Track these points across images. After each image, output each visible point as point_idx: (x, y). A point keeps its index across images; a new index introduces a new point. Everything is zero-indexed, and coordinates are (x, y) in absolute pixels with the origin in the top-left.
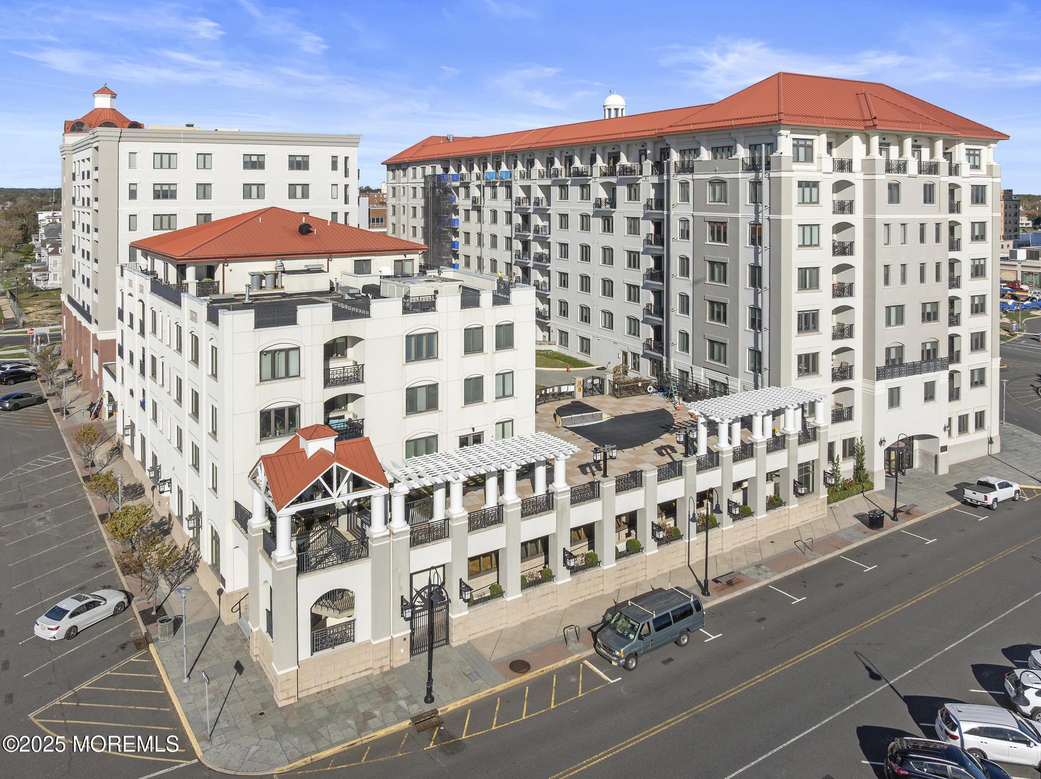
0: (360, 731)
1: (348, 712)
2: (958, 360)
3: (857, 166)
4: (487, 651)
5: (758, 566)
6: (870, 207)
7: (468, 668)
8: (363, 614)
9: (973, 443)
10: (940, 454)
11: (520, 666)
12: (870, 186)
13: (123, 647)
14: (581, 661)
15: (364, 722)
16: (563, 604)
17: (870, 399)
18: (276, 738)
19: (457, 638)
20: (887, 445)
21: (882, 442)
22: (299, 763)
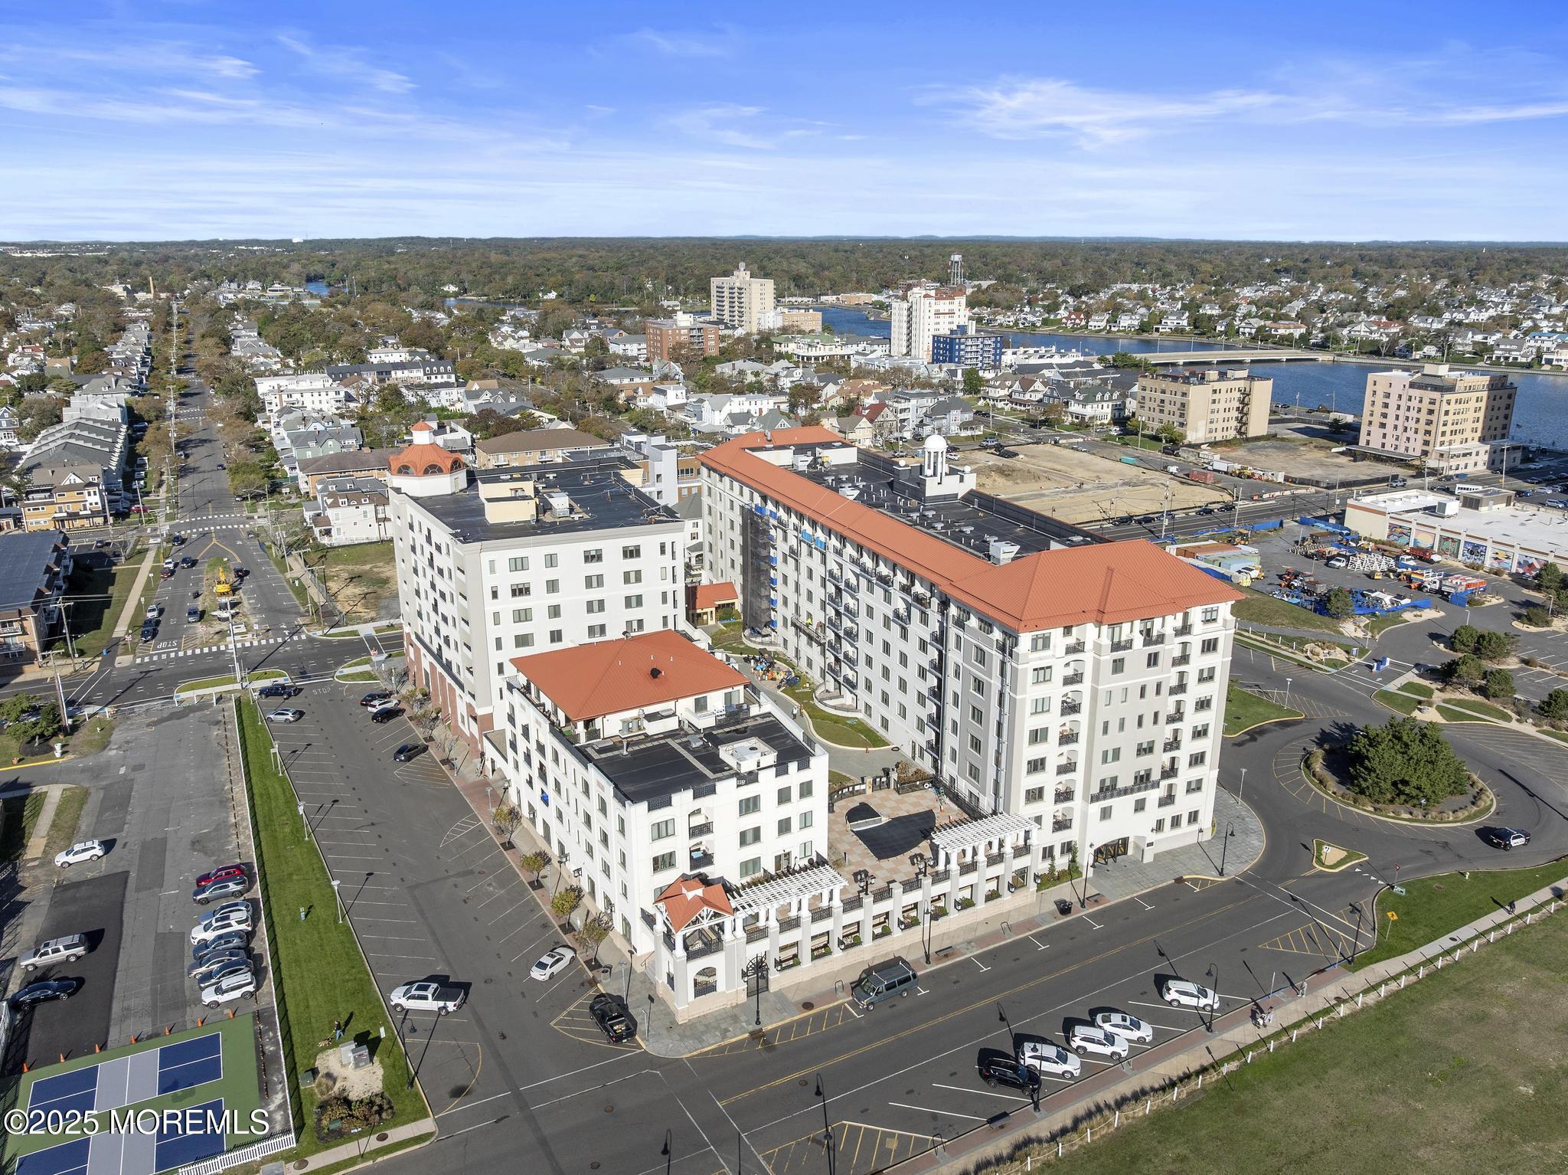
0: (723, 1038)
1: (716, 1028)
2: (1175, 775)
3: (1089, 646)
4: (790, 996)
5: (969, 942)
6: (1096, 679)
7: (779, 1006)
8: (720, 980)
9: (1185, 835)
10: (1146, 848)
11: (808, 1006)
12: (1097, 664)
13: (583, 984)
14: (843, 1004)
15: (725, 1033)
16: (837, 967)
17: (1085, 816)
18: (681, 1040)
19: (773, 988)
20: (1096, 847)
21: (1091, 845)
22: (695, 1053)
